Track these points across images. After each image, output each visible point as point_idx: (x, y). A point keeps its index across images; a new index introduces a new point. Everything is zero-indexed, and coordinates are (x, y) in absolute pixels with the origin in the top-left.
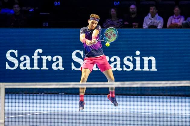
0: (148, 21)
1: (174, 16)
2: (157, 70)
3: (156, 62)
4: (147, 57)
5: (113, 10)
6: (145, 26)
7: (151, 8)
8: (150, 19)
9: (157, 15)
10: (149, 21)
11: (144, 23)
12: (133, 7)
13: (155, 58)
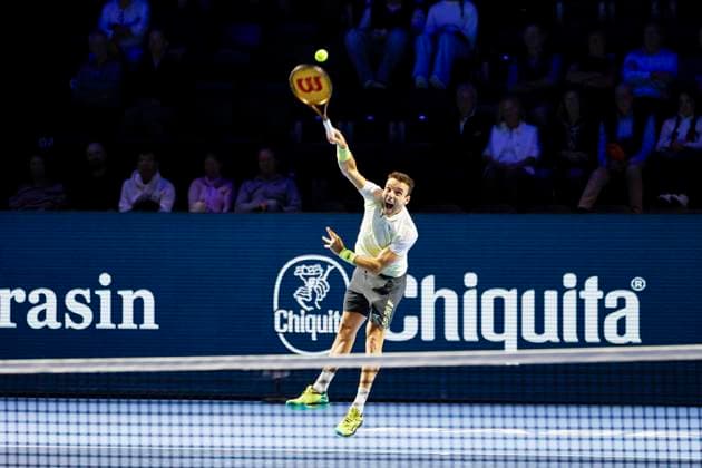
0: (132, 190)
1: (207, 179)
2: (157, 327)
5: (36, 160)
6: (124, 206)
7: (142, 156)
8: (138, 187)
9: (158, 176)
10: (135, 193)
11: (123, 198)
12: (93, 148)
13: (153, 293)
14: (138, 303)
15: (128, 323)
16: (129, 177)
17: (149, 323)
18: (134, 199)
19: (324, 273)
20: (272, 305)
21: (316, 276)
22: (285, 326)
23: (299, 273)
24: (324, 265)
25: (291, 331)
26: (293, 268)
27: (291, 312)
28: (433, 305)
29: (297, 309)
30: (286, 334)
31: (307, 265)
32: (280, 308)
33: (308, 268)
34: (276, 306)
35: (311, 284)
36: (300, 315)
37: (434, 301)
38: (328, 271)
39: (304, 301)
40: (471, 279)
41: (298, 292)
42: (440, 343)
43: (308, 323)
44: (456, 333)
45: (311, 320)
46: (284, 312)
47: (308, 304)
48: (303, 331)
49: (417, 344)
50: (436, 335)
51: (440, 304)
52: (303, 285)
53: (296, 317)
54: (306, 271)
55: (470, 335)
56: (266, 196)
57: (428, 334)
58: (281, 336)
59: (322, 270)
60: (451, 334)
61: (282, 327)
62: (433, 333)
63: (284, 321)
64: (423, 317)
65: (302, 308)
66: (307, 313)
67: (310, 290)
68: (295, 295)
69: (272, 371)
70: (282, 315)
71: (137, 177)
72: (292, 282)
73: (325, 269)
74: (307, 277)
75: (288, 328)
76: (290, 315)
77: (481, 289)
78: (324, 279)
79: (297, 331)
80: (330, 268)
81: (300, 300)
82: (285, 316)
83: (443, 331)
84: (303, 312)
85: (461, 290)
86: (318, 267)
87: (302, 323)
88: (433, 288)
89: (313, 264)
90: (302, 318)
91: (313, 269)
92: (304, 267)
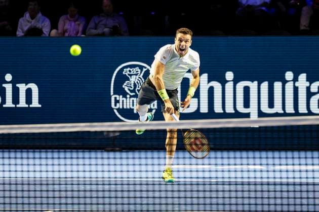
0: (25, 23)
2: (40, 106)
3: (39, 93)
4: (24, 84)
6: (20, 33)
8: (28, 21)
9: (40, 15)
10: (26, 25)
11: (19, 29)
13: (37, 85)
14: (29, 92)
15: (22, 103)
16: (23, 16)
17: (35, 103)
18: (26, 29)
19: (141, 73)
20: (110, 93)
21: (136, 75)
22: (118, 104)
23: (126, 72)
24: (141, 68)
25: (121, 107)
26: (122, 69)
27: (121, 96)
28: (207, 92)
29: (125, 94)
30: (118, 110)
31: (131, 68)
32: (115, 94)
33: (131, 70)
34: (112, 94)
35: (133, 79)
36: (126, 98)
37: (207, 89)
38: (143, 72)
39: (129, 90)
40: (229, 76)
41: (125, 84)
42: (211, 114)
43: (131, 101)
44: (221, 109)
45: (133, 100)
46: (117, 96)
47: (131, 91)
48: (128, 107)
49: (197, 115)
50: (209, 110)
51: (211, 91)
52: (128, 79)
53: (124, 99)
54: (130, 71)
55: (230, 109)
56: (106, 26)
57: (204, 109)
58: (115, 111)
59: (139, 70)
60: (218, 109)
61: (116, 105)
62: (207, 109)
63: (117, 102)
64: (201, 99)
65: (128, 94)
66: (131, 97)
67: (132, 82)
68: (124, 87)
69: (108, 132)
70: (115, 98)
71: (27, 15)
72: (122, 78)
73: (142, 70)
74: (131, 75)
75: (119, 106)
76: (120, 98)
77: (236, 81)
78: (141, 76)
79: (125, 107)
80: (144, 70)
81: (126, 89)
82: (118, 99)
83: (213, 108)
84: (128, 96)
85: (223, 82)
86: (137, 69)
87: (128, 101)
88: (207, 82)
89: (134, 68)
90: (128, 99)
91: (134, 71)
92: (129, 69)
